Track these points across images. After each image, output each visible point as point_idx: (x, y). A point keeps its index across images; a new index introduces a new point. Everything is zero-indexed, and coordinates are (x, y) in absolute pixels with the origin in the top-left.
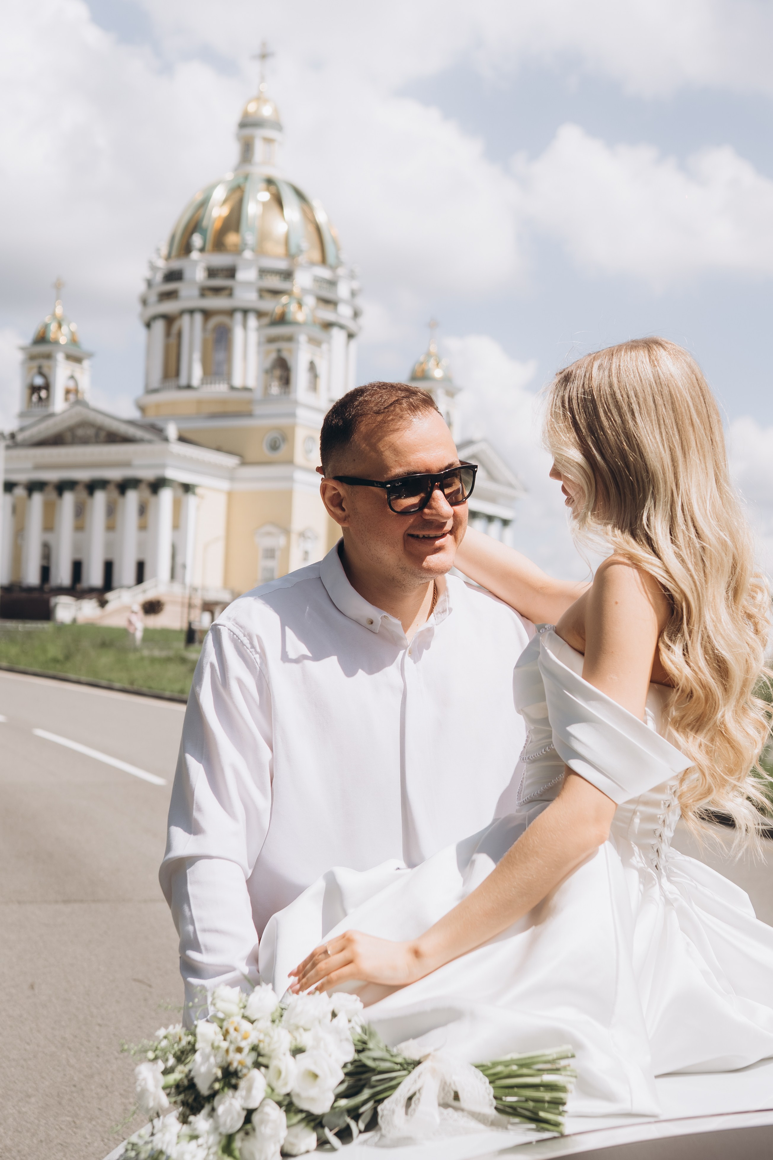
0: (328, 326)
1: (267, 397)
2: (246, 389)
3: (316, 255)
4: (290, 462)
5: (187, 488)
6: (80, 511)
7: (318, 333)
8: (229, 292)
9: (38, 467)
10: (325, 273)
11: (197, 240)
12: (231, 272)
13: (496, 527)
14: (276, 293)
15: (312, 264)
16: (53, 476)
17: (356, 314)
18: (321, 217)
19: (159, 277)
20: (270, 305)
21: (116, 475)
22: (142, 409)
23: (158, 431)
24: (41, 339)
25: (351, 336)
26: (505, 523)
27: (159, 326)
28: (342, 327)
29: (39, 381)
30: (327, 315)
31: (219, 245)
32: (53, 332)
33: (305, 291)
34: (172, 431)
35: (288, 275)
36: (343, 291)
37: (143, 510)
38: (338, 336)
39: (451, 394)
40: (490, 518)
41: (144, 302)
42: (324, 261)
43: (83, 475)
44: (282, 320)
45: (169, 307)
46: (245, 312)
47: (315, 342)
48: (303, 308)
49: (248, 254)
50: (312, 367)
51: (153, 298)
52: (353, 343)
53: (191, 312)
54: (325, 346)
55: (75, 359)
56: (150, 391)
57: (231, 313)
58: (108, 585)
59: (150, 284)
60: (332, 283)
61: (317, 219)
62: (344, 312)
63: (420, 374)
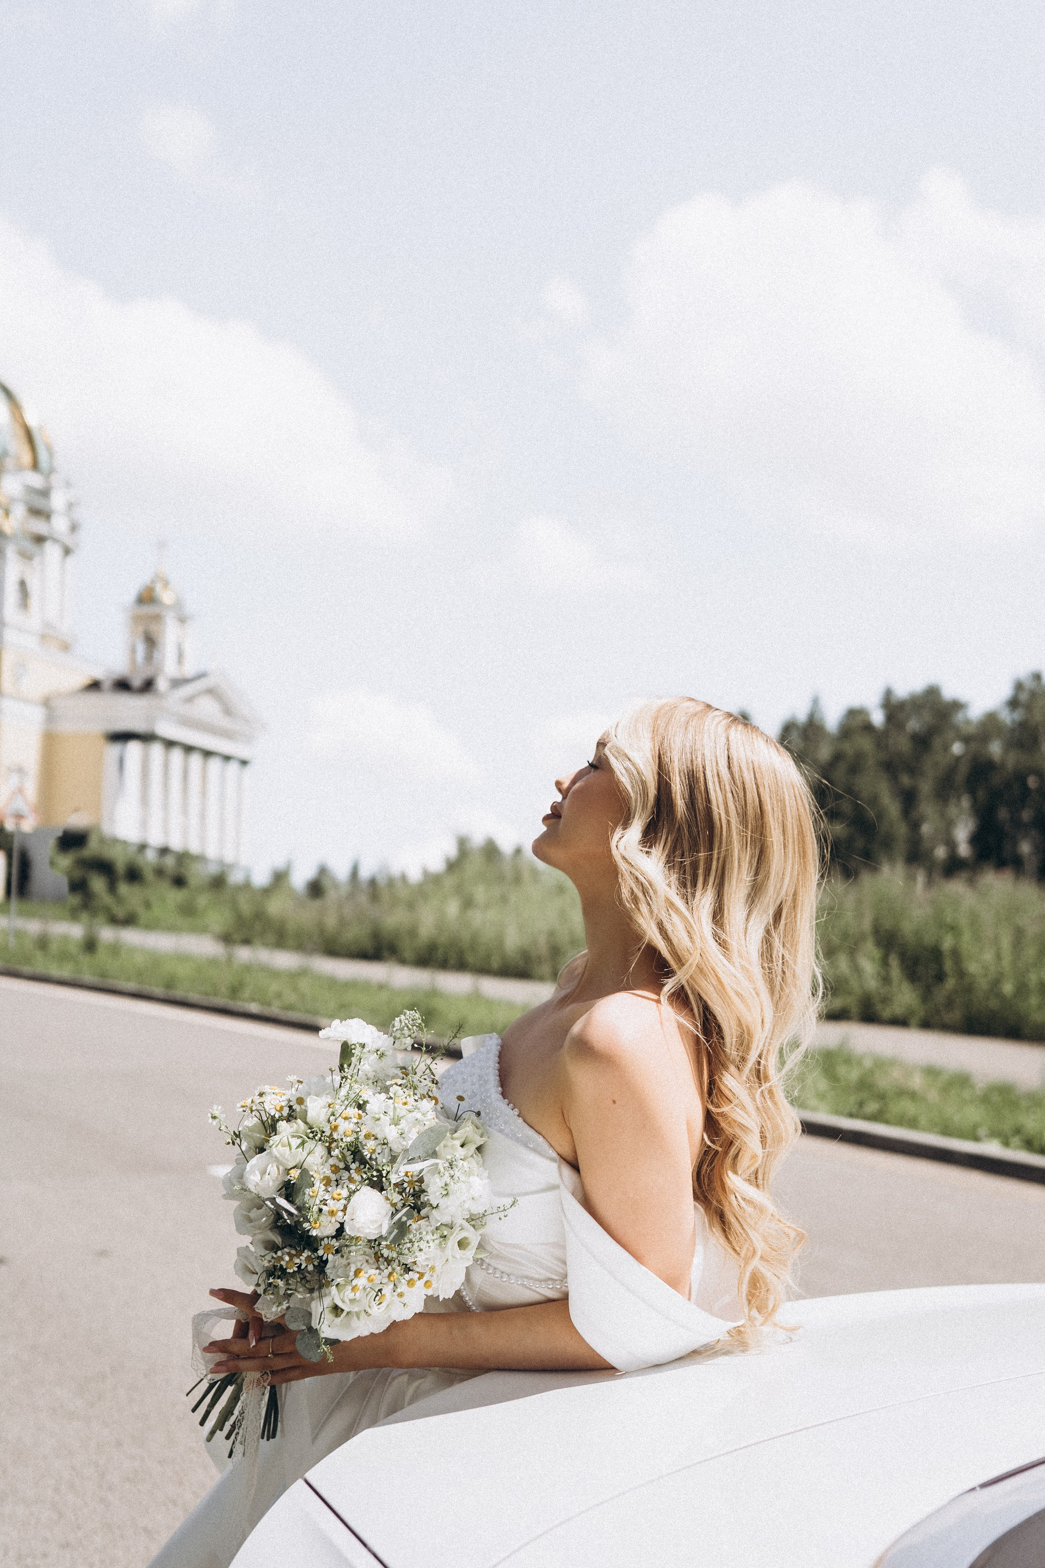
0: (40, 540)
3: (26, 458)
7: (29, 546)
10: (36, 480)
13: (233, 767)
15: (20, 468)
17: (74, 528)
18: (32, 421)
25: (67, 551)
26: (244, 763)
28: (56, 541)
30: (39, 526)
33: (13, 500)
36: (58, 501)
38: (52, 551)
39: (182, 620)
40: (227, 758)
42: (35, 466)
47: (26, 556)
48: (11, 516)
50: (23, 584)
52: (70, 560)
54: (36, 561)
60: (45, 493)
61: (26, 421)
62: (59, 524)
63: (146, 598)
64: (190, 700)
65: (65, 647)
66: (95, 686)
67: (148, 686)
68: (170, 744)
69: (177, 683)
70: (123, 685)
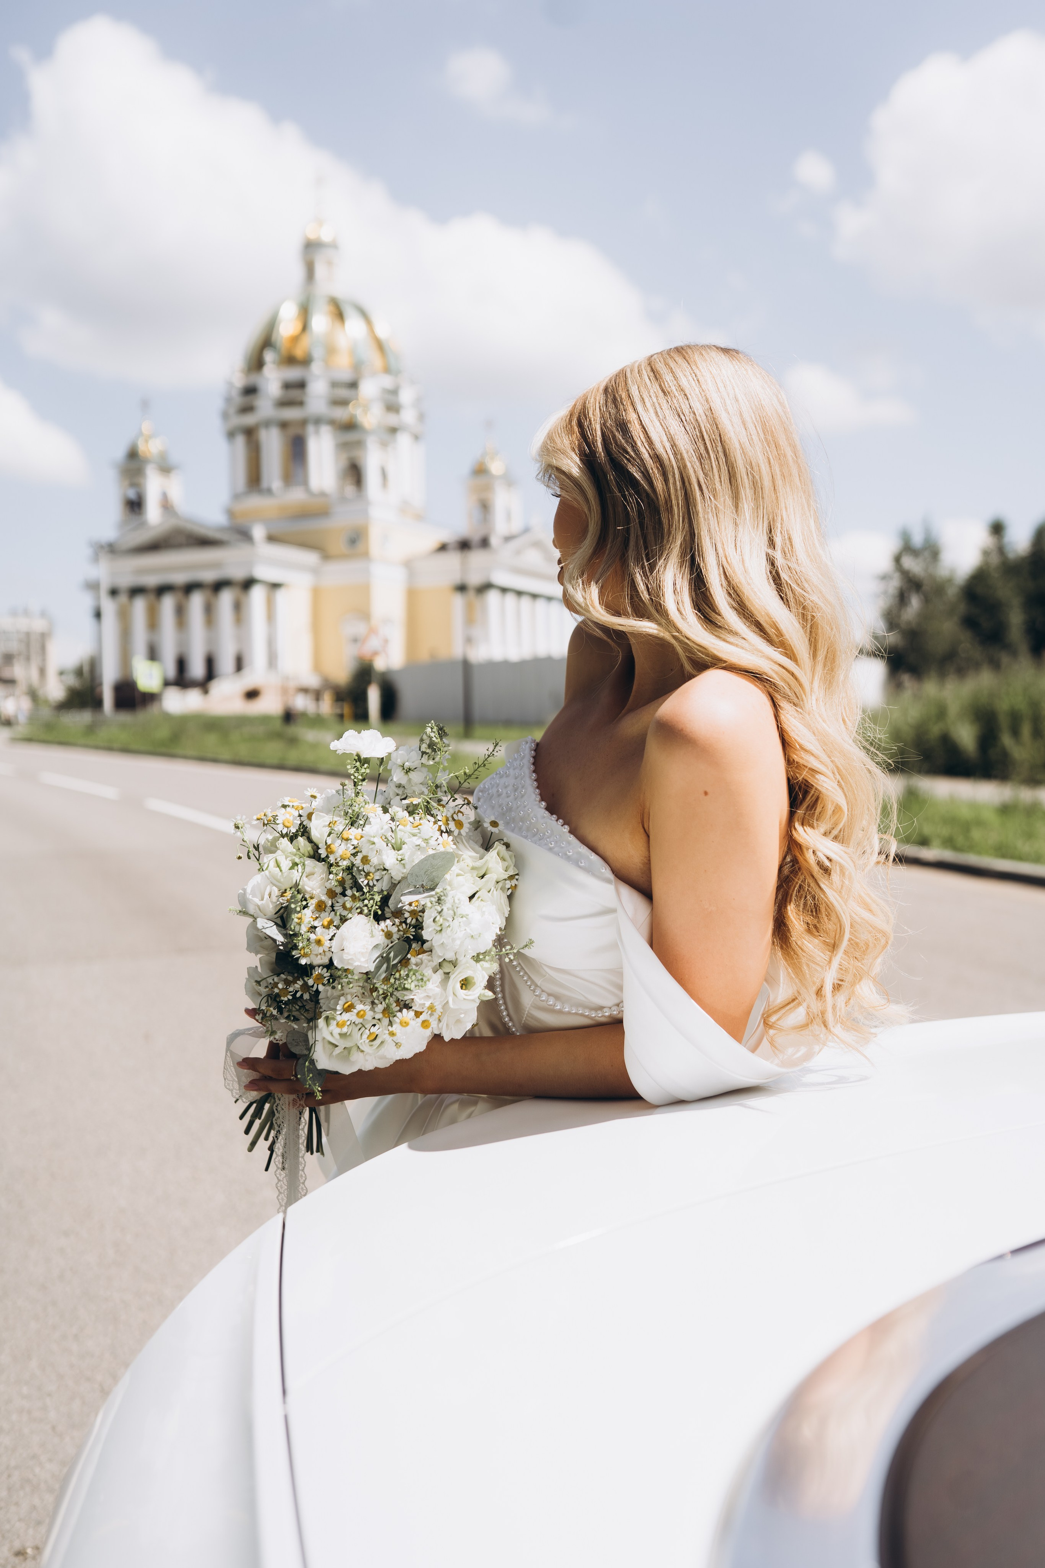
0: (393, 430)
1: (343, 499)
2: (323, 494)
3: (380, 363)
4: (365, 555)
5: (275, 586)
6: (180, 612)
7: (385, 436)
8: (300, 404)
9: (141, 571)
10: (387, 382)
11: (269, 357)
12: (301, 385)
14: (343, 403)
15: (377, 373)
16: (152, 580)
17: (422, 418)
18: (382, 331)
19: (235, 393)
20: (340, 414)
21: (209, 576)
22: (231, 513)
23: (245, 535)
24: (133, 455)
25: (417, 438)
27: (240, 441)
28: (406, 430)
29: (132, 494)
30: (392, 420)
31: (290, 360)
32: (142, 448)
34: (258, 532)
35: (353, 385)
36: (406, 397)
37: (238, 607)
38: (403, 440)
39: (509, 487)
41: (225, 416)
42: (387, 370)
43: (180, 578)
44: (350, 426)
45: (249, 420)
46: (318, 421)
47: (384, 445)
48: (370, 414)
49: (316, 368)
50: (383, 471)
51: (232, 410)
52: (418, 445)
53: (267, 424)
54: (392, 450)
55: (166, 469)
56: (236, 497)
57: (304, 423)
58: (211, 673)
59: (228, 400)
60: (395, 392)
61: (377, 335)
62: (408, 416)
63: (480, 471)
64: (518, 552)
65: (420, 517)
66: (443, 548)
67: (485, 543)
68: (504, 590)
69: (508, 539)
70: (464, 545)
